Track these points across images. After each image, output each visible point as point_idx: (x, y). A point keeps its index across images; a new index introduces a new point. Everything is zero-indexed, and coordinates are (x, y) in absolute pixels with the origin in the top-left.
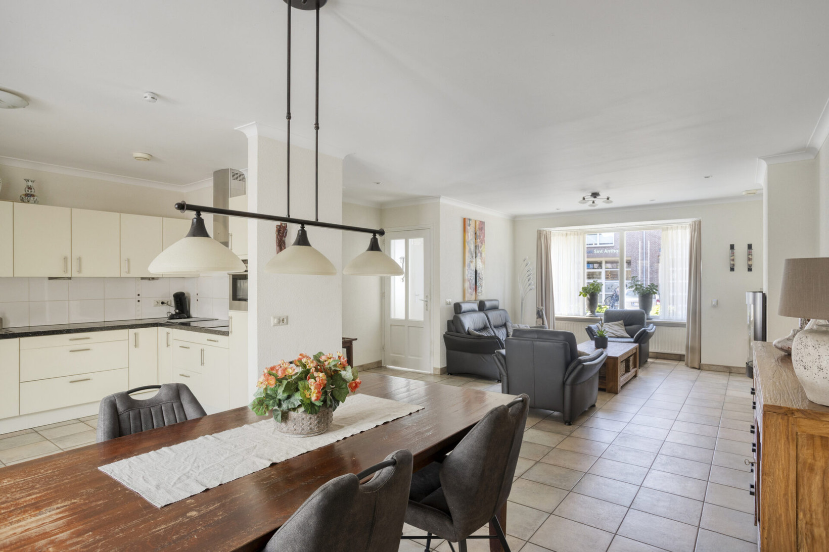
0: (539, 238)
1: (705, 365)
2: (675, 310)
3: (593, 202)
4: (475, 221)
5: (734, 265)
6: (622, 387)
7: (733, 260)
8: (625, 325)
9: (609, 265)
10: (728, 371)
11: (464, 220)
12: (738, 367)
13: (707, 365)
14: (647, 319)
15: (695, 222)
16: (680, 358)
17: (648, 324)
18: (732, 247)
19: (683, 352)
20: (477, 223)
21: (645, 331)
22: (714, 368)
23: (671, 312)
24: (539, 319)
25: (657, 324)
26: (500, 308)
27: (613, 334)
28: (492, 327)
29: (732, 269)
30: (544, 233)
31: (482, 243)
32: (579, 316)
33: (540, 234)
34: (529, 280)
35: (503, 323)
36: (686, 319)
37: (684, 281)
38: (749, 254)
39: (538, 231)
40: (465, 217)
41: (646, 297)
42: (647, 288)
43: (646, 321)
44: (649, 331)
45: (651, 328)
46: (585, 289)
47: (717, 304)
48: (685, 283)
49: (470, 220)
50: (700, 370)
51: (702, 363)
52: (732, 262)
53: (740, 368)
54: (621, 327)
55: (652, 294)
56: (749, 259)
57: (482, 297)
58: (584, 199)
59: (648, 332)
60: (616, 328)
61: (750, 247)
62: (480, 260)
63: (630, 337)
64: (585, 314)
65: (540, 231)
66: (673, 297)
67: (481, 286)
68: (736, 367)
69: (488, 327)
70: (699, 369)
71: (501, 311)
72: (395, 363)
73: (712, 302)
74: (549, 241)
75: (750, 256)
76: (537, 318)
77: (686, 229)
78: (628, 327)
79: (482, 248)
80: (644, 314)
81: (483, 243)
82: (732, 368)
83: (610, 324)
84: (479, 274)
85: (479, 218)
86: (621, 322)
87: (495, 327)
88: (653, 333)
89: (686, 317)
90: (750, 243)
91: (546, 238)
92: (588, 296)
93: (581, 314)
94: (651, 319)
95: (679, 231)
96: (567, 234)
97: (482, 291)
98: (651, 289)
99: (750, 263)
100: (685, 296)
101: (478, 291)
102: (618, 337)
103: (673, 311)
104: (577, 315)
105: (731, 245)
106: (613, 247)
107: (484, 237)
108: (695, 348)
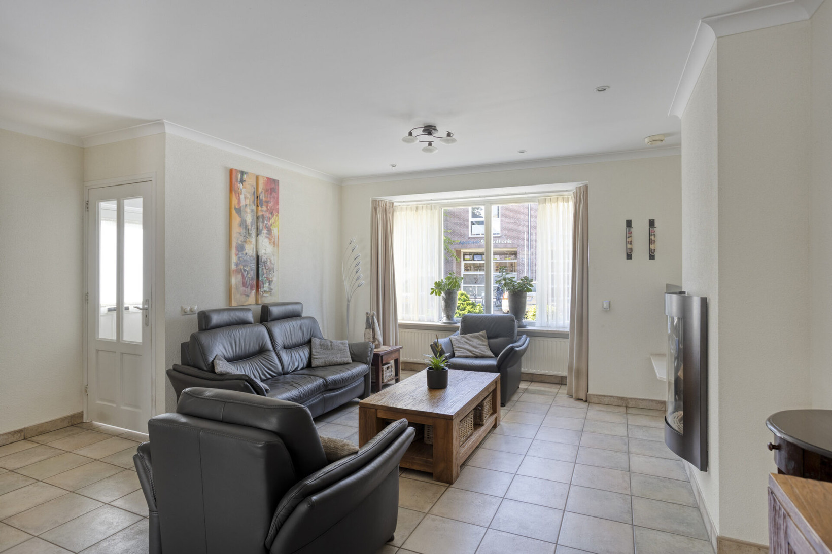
0: (375, 210)
1: (594, 395)
2: (555, 311)
3: (430, 144)
4: (257, 178)
5: (631, 249)
6: (463, 465)
7: (631, 243)
8: (489, 338)
9: (498, 257)
10: (624, 405)
11: (231, 171)
12: (637, 399)
13: (596, 395)
14: (519, 327)
15: (580, 188)
16: (560, 381)
17: (521, 334)
18: (629, 224)
19: (565, 373)
20: (261, 182)
21: (512, 349)
22: (606, 400)
23: (550, 314)
24: (368, 330)
25: (531, 334)
26: (304, 315)
27: (470, 351)
28: (279, 348)
29: (629, 257)
30: (381, 205)
31: (272, 213)
32: (433, 322)
33: (376, 205)
34: (356, 272)
35: (306, 340)
36: (569, 326)
37: (566, 273)
38: (651, 234)
39: (373, 201)
40: (232, 166)
41: (518, 295)
42: (519, 283)
43: (517, 329)
44: (517, 349)
45: (522, 343)
46: (438, 285)
47: (610, 307)
48: (568, 275)
49: (242, 173)
50: (587, 404)
51: (590, 392)
52: (629, 246)
53: (640, 399)
54: (483, 341)
55: (525, 291)
56: (651, 242)
57: (267, 299)
58: (411, 134)
59: (516, 351)
60: (476, 342)
61: (652, 223)
62: (267, 240)
63: (494, 356)
64: (440, 318)
65: (376, 201)
66: (553, 289)
67: (270, 282)
68: (635, 399)
69: (268, 350)
70: (586, 401)
71: (306, 321)
72: (104, 418)
73: (603, 304)
74: (389, 216)
75: (652, 238)
76: (366, 329)
77: (568, 202)
78: (492, 340)
79: (272, 221)
80: (514, 321)
81: (275, 214)
82: (629, 401)
83: (468, 336)
84: (265, 262)
85: (266, 173)
86: (483, 333)
87: (286, 348)
88: (525, 349)
89: (569, 322)
90: (652, 218)
91: (385, 211)
92: (443, 294)
93: (436, 319)
94: (524, 327)
95: (561, 204)
96: (417, 208)
97: (271, 289)
98: (524, 285)
99: (652, 247)
100: (568, 288)
101: (261, 290)
102: (477, 357)
103: (553, 312)
104: (430, 321)
105: (627, 221)
106: (499, 237)
107: (277, 203)
108: (582, 372)
